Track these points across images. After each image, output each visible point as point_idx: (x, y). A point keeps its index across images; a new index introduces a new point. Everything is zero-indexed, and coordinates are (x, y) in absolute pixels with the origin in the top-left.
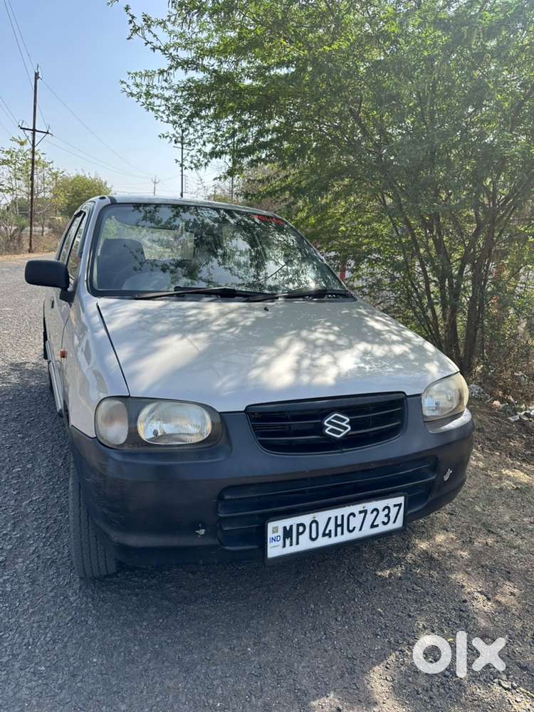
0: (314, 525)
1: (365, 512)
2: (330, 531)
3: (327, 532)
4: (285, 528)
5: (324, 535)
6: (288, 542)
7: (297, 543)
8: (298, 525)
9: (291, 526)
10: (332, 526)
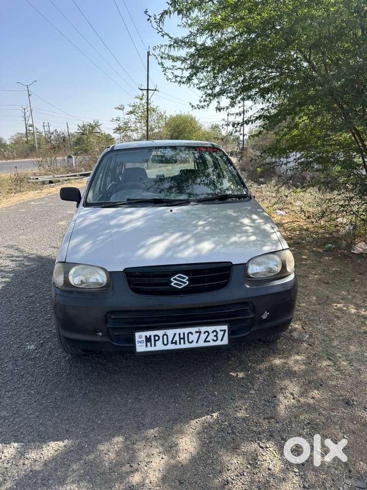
0: (165, 337)
1: (200, 332)
2: (176, 341)
3: (174, 341)
4: (146, 336)
5: (172, 343)
6: (149, 344)
7: (155, 346)
8: (155, 336)
9: (150, 336)
10: (177, 338)
